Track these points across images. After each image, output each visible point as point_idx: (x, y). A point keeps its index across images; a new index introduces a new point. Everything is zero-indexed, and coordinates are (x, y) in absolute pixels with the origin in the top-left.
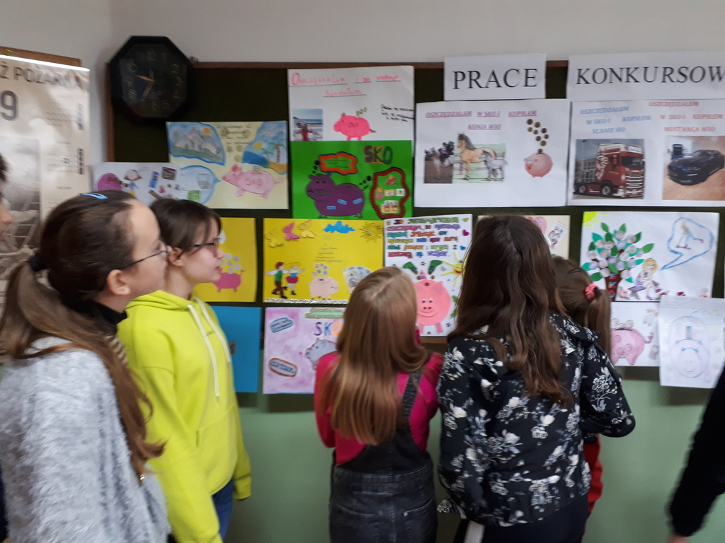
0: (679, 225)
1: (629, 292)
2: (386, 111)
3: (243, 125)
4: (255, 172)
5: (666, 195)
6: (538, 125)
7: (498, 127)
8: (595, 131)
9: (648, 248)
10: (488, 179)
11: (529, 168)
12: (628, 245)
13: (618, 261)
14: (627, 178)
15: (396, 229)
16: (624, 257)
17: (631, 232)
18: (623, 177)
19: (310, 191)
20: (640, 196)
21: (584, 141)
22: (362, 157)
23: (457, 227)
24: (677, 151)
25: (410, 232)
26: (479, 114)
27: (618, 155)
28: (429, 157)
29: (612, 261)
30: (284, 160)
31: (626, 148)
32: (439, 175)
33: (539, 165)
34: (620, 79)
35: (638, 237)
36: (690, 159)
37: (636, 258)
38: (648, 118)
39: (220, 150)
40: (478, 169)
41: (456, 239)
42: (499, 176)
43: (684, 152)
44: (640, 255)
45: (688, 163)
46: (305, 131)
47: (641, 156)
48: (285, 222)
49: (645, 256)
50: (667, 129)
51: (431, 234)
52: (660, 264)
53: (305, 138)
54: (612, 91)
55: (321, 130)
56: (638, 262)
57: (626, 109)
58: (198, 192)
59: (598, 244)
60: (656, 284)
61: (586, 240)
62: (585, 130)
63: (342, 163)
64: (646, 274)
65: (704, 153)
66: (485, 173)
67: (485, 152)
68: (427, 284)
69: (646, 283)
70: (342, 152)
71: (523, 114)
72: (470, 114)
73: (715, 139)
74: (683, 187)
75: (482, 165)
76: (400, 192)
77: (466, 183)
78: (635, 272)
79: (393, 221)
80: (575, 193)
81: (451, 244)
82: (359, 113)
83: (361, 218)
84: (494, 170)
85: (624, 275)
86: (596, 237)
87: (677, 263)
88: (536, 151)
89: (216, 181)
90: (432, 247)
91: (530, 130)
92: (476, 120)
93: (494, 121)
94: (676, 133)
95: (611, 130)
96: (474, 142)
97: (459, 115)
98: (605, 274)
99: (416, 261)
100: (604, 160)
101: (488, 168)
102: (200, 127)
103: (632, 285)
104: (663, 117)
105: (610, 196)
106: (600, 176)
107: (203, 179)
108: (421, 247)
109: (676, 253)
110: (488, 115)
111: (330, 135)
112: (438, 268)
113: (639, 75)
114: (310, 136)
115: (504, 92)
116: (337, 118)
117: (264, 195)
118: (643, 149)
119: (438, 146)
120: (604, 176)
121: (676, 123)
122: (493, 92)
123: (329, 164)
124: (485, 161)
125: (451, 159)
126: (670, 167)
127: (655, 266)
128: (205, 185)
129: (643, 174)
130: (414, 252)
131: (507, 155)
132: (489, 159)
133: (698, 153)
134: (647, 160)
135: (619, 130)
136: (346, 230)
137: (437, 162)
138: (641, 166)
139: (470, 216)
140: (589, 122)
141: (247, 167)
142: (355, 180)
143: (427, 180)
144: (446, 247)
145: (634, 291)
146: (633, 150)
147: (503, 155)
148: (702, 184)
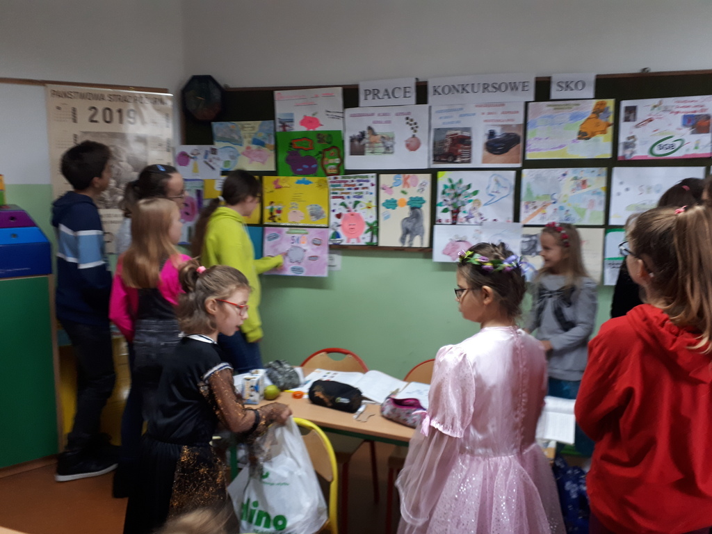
0: (493, 178)
1: (464, 219)
2: (329, 113)
3: (252, 123)
4: (259, 150)
5: (484, 161)
6: (412, 120)
7: (389, 122)
8: (444, 123)
9: (475, 193)
10: (385, 153)
11: (408, 146)
12: (463, 191)
13: (458, 201)
14: (462, 151)
15: (334, 182)
16: (461, 198)
17: (465, 183)
18: (460, 151)
19: (288, 160)
20: (469, 162)
21: (439, 129)
22: (316, 140)
23: (368, 181)
24: (492, 134)
25: (343, 184)
26: (379, 115)
27: (457, 137)
28: (352, 140)
29: (455, 200)
30: (273, 143)
31: (462, 133)
32: (358, 151)
33: (413, 144)
34: (458, 91)
35: (469, 187)
36: (499, 139)
37: (468, 199)
38: (474, 114)
39: (240, 137)
40: (379, 147)
41: (367, 188)
42: (391, 151)
43: (496, 135)
44: (470, 197)
45: (498, 141)
46: (284, 126)
47: (469, 138)
48: (274, 178)
49: (474, 198)
50: (486, 121)
51: (354, 185)
52: (483, 202)
53: (285, 130)
54: (454, 99)
55: (293, 125)
56: (470, 201)
57: (461, 109)
58: (229, 161)
59: (447, 191)
60: (480, 214)
61: (440, 188)
62: (438, 123)
63: (305, 144)
64: (474, 208)
65: (508, 135)
66: (383, 149)
67: (383, 137)
68: (352, 215)
69: (475, 214)
70: (304, 137)
71: (402, 114)
72: (373, 114)
74: (494, 156)
75: (381, 144)
76: (337, 161)
77: (373, 156)
78: (468, 207)
79: (332, 177)
80: (434, 161)
81: (365, 191)
82: (314, 115)
83: (316, 176)
84: (388, 147)
85: (462, 209)
86: (446, 186)
87: (492, 201)
88: (411, 136)
89: (238, 155)
90: (356, 193)
91: (408, 123)
92: (379, 119)
93: (387, 118)
94: (491, 123)
95: (452, 123)
96: (376, 131)
97: (368, 115)
98: (451, 208)
99: (346, 201)
100: (449, 140)
101: (384, 146)
102: (230, 124)
103: (466, 215)
104: (483, 114)
105: (452, 162)
106: (446, 150)
107: (232, 154)
108: (348, 193)
109: (492, 195)
110: (385, 115)
111: (298, 127)
112: (358, 205)
113: (469, 89)
114: (287, 128)
115: (392, 101)
116: (301, 118)
117: (263, 163)
118: (471, 133)
119: (357, 134)
120: (449, 150)
121: (491, 117)
122: (386, 101)
123: (297, 144)
124: (383, 142)
125: (365, 141)
126: (487, 144)
127: (479, 204)
128: (233, 157)
129: (470, 148)
130: (345, 196)
131: (395, 138)
132: (385, 141)
133: (505, 135)
134: (473, 140)
135: (458, 122)
136: (308, 183)
137: (356, 143)
138: (470, 144)
139: (374, 174)
140: (441, 118)
141: (254, 147)
142: (313, 153)
143: (352, 153)
144: (361, 193)
145: (468, 218)
146: (466, 134)
147: (393, 138)
148: (506, 154)
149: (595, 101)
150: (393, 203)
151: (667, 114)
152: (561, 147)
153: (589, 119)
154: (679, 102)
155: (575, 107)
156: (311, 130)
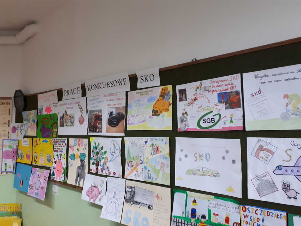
0: (112, 143)
1: (100, 170)
2: (54, 104)
4: (34, 125)
5: (107, 131)
6: (80, 106)
7: (72, 108)
8: (92, 107)
9: (105, 152)
10: (71, 126)
11: (79, 121)
12: (100, 151)
13: (98, 157)
14: (98, 125)
15: (54, 142)
16: (99, 155)
17: (101, 146)
19: (41, 130)
20: (101, 132)
21: (91, 111)
22: (50, 119)
23: (64, 142)
24: (111, 113)
25: (57, 143)
26: (69, 104)
27: (96, 116)
28: (60, 118)
31: (98, 113)
32: (62, 125)
33: (81, 120)
34: (97, 88)
36: (114, 116)
37: (102, 157)
38: (103, 101)
39: (30, 119)
40: (69, 122)
41: (64, 146)
42: (73, 125)
43: (113, 114)
44: (103, 155)
45: (114, 118)
46: (40, 112)
47: (101, 116)
48: (36, 139)
49: (105, 156)
50: (108, 105)
51: (61, 144)
53: (40, 114)
54: (96, 93)
55: (43, 111)
56: (103, 158)
57: (98, 98)
58: (26, 131)
59: (94, 150)
60: (108, 168)
61: (92, 148)
62: (90, 107)
63: (46, 121)
64: (105, 163)
65: (119, 114)
66: (70, 124)
67: (70, 116)
68: (59, 162)
69: (106, 167)
70: (46, 117)
71: (77, 103)
72: (67, 104)
73: (121, 108)
74: (112, 128)
75: (69, 121)
76: (56, 130)
77: (66, 127)
79: (53, 139)
80: (89, 131)
82: (50, 105)
84: (72, 122)
85: (100, 163)
86: (94, 147)
87: (113, 159)
88: (80, 115)
89: (28, 127)
90: (61, 149)
91: (79, 108)
92: (68, 106)
93: (71, 106)
94: (111, 107)
95: (94, 107)
96: (68, 113)
97: (65, 104)
98: (95, 162)
99: (58, 154)
100: (94, 117)
103: (101, 167)
104: (107, 101)
105: (95, 132)
108: (59, 149)
109: (112, 155)
110: (71, 104)
111: (44, 113)
112: (61, 156)
113: (101, 86)
115: (73, 96)
116: (46, 108)
117: (34, 132)
118: (102, 113)
119: (62, 115)
120: (94, 124)
121: (111, 103)
122: (71, 96)
123: (44, 121)
124: (70, 119)
125: (64, 119)
126: (109, 120)
127: (107, 160)
128: (27, 129)
129: (101, 123)
131: (75, 117)
132: (71, 118)
133: (117, 114)
134: (102, 117)
135: (97, 106)
136: (47, 142)
137: (62, 120)
138: (101, 120)
139: (66, 138)
140: (91, 104)
141: (33, 123)
142: (49, 126)
143: (60, 127)
144: (63, 149)
145: (102, 170)
146: (100, 114)
147: (74, 117)
148: (117, 126)
149: (161, 88)
150: (74, 156)
151: (207, 93)
152: (144, 121)
153: (158, 100)
154: (214, 82)
155: (150, 93)
156: (48, 114)
